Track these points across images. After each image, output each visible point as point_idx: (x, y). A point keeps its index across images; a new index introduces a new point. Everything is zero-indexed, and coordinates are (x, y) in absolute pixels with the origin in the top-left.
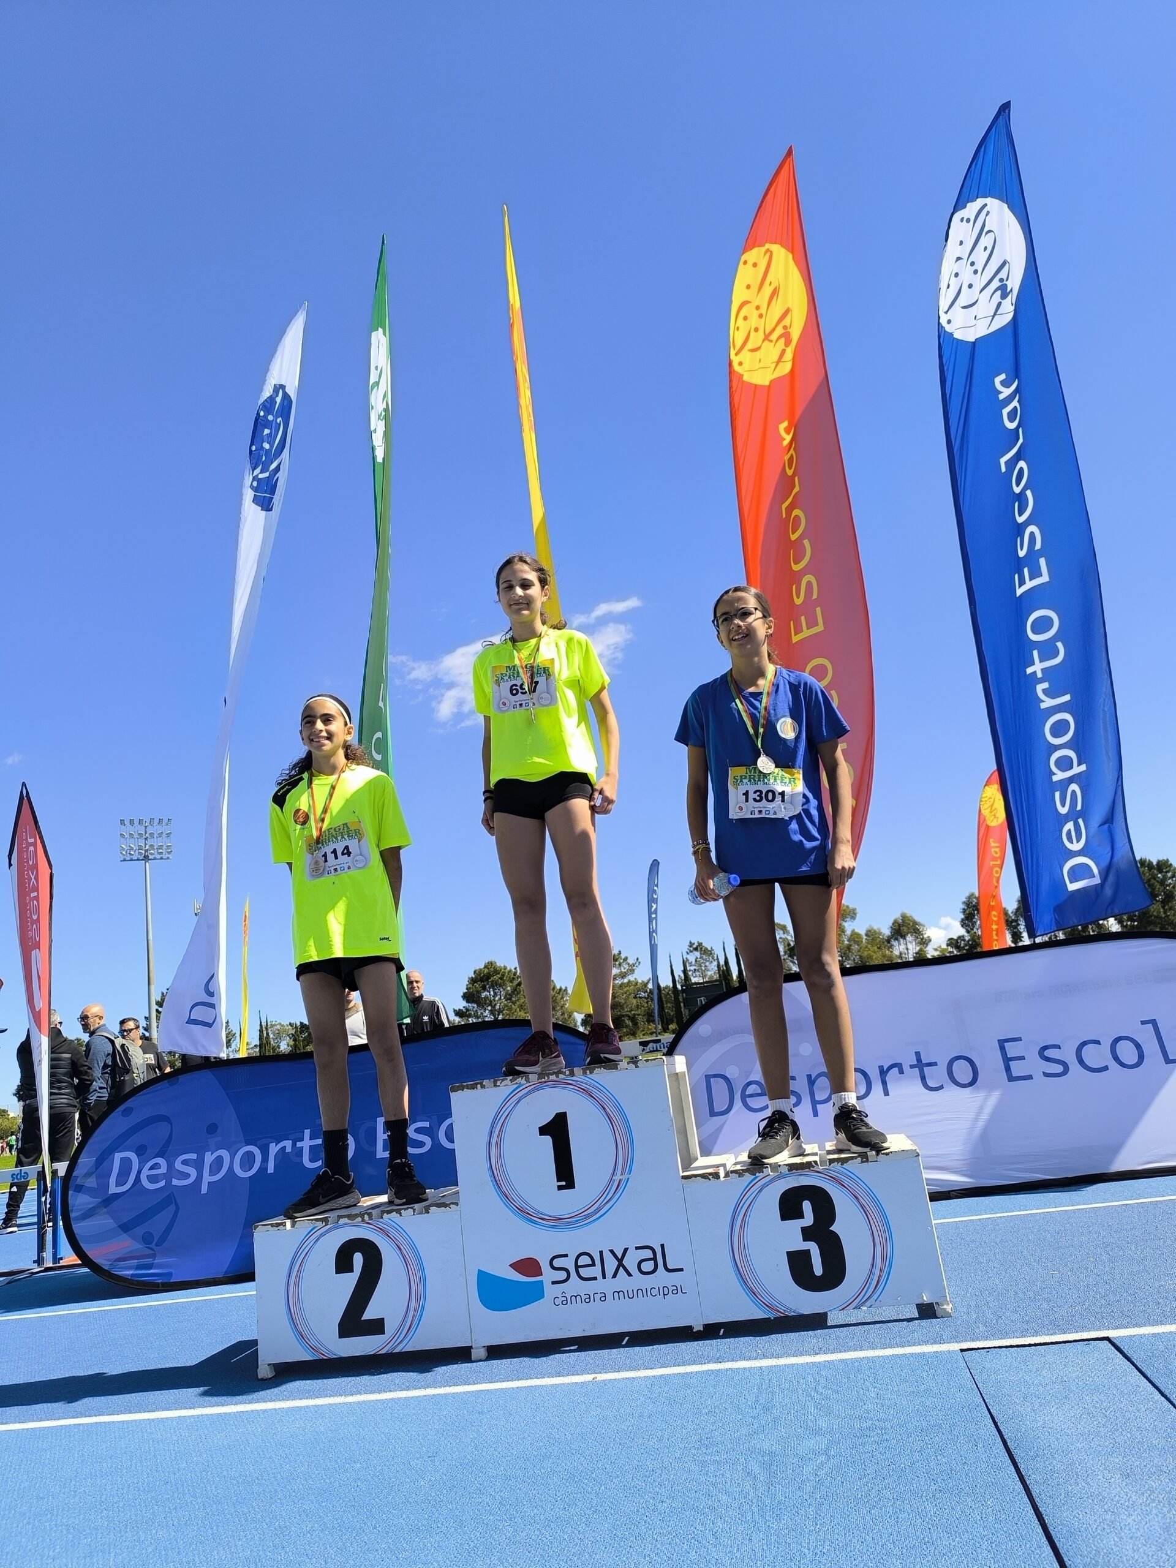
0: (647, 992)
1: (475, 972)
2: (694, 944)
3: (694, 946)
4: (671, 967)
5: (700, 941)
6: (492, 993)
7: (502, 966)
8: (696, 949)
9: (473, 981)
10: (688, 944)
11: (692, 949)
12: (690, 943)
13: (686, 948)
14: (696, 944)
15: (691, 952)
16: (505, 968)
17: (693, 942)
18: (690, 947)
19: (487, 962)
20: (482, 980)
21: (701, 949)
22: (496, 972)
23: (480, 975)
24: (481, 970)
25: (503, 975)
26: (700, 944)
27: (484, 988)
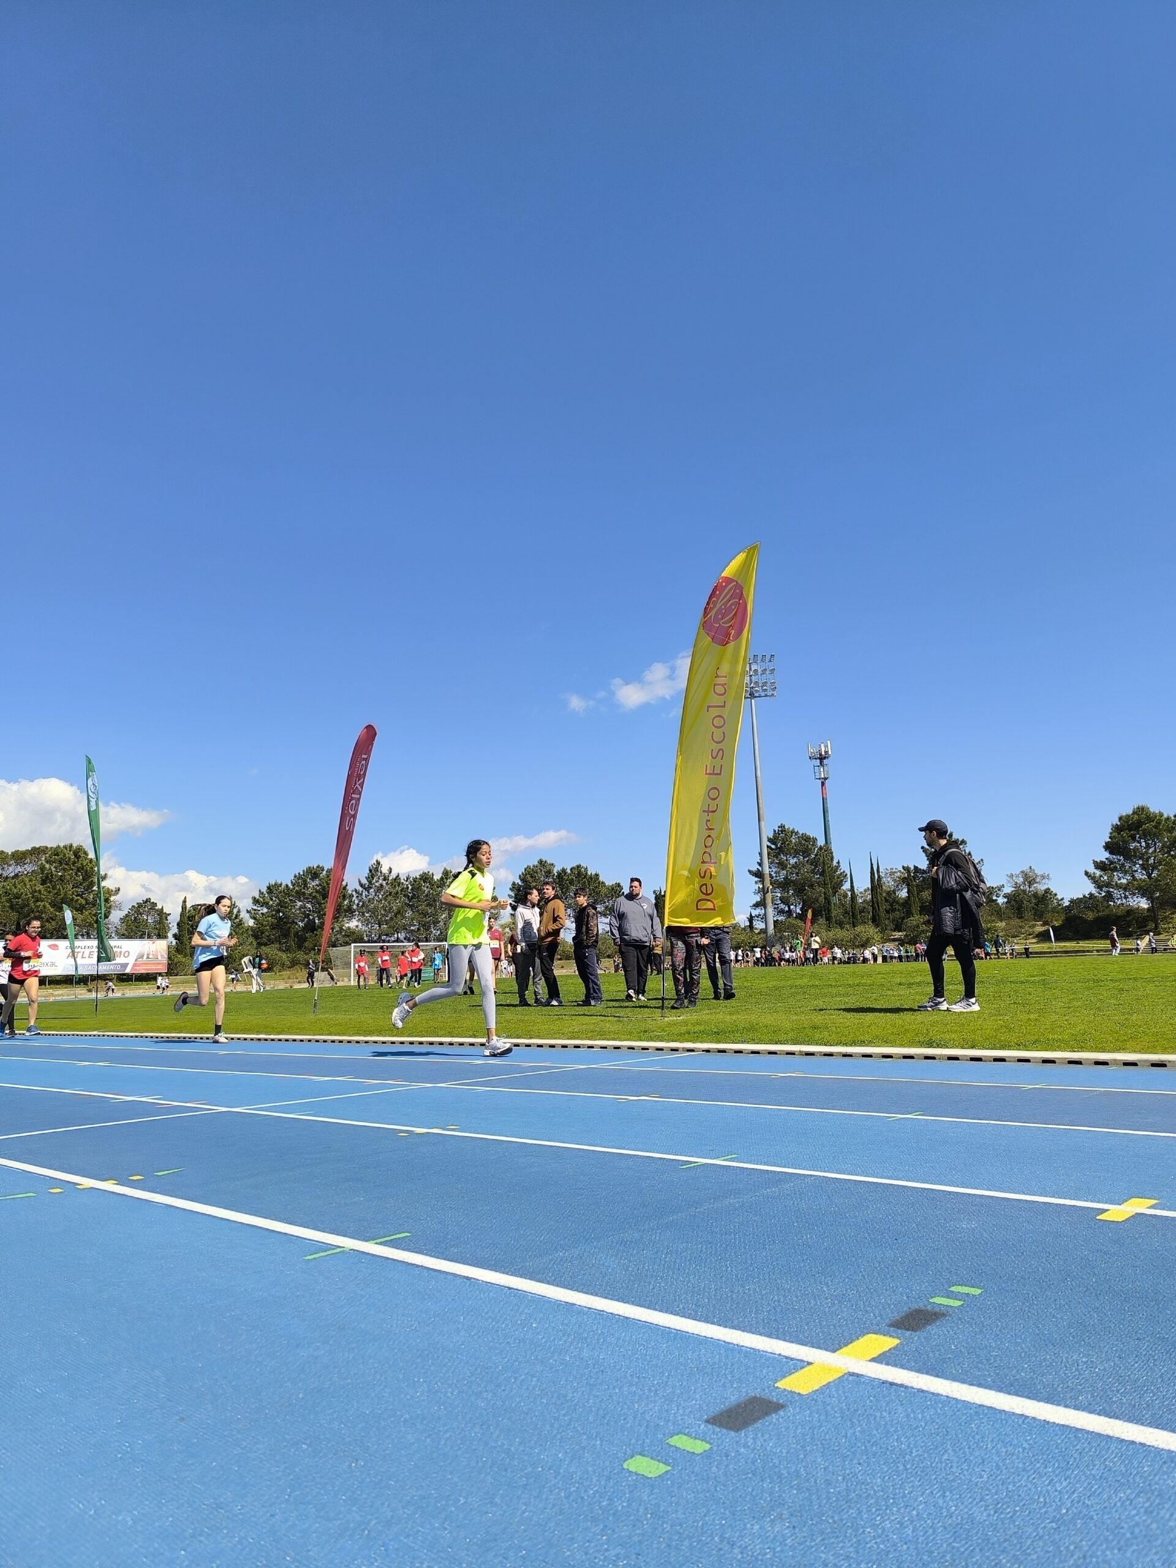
1: (1120, 819)
6: (1143, 844)
7: (1157, 811)
9: (1117, 829)
16: (1161, 815)
19: (1136, 806)
20: (1130, 828)
22: (1149, 819)
23: (1127, 822)
24: (1129, 816)
25: (1158, 824)
27: (1134, 839)
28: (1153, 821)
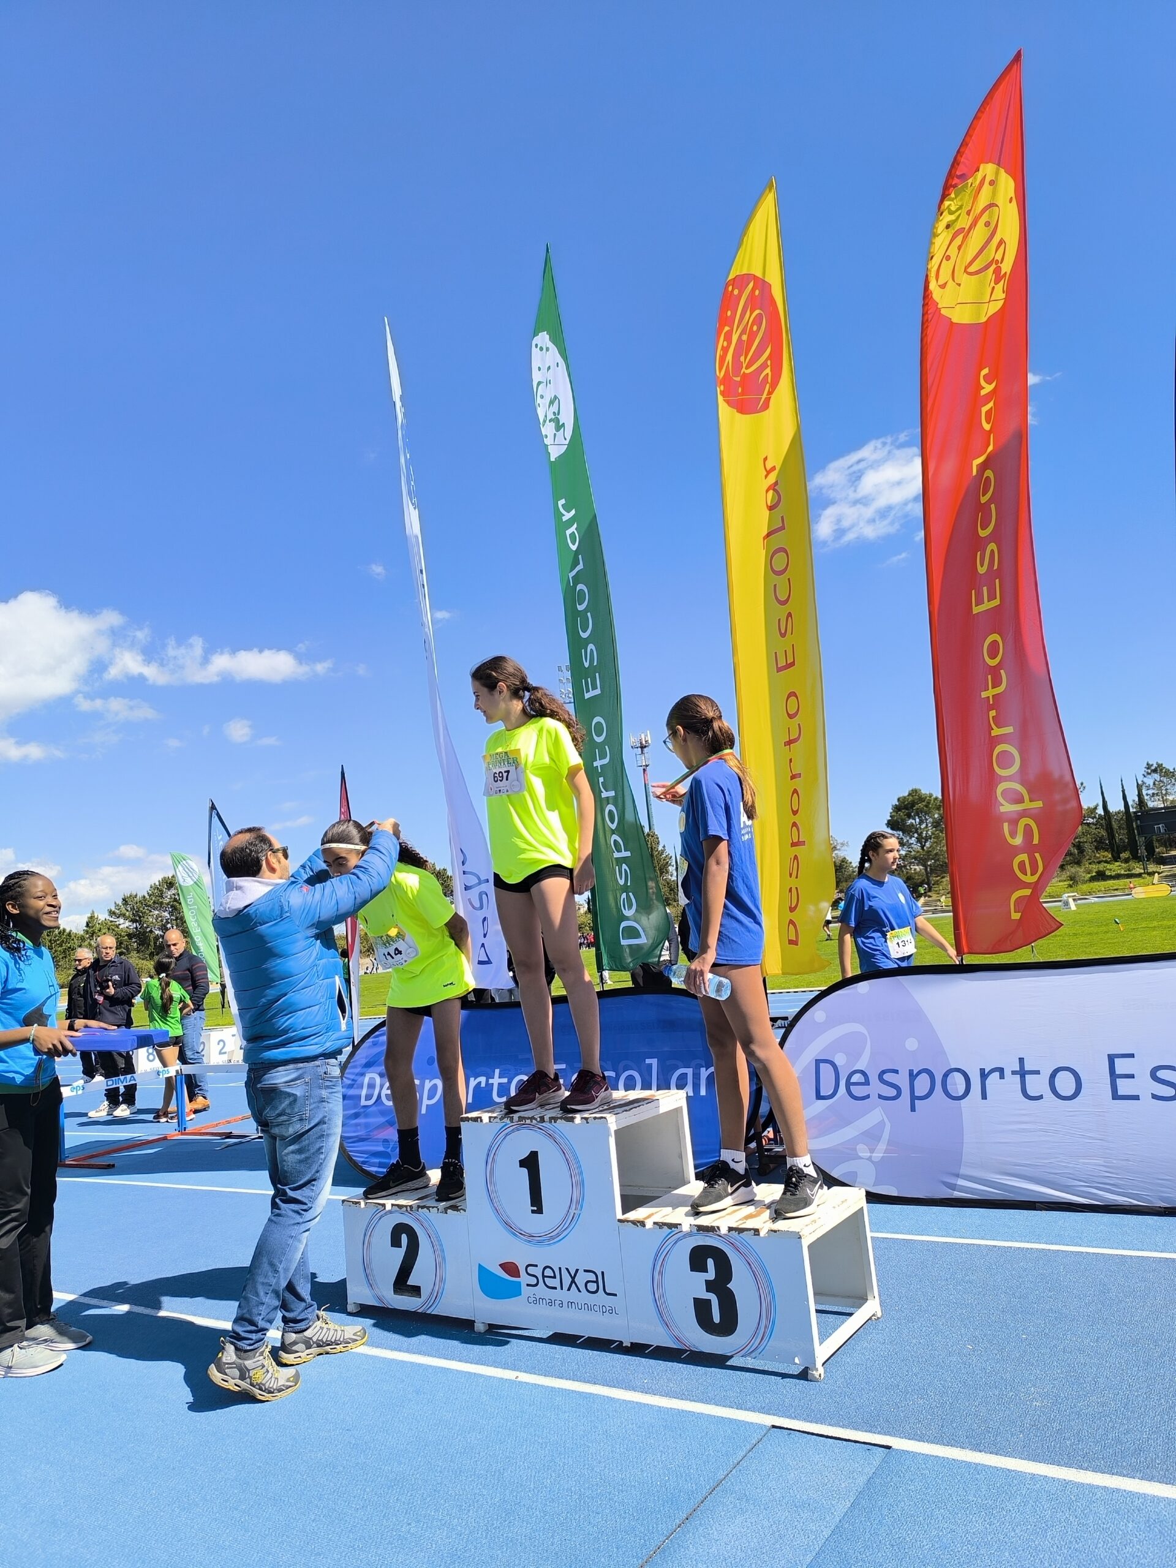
0: (1095, 817)
1: (899, 800)
2: (1152, 765)
3: (1153, 768)
4: (1123, 791)
5: (1160, 762)
6: (918, 820)
7: (928, 793)
8: (1155, 771)
9: (897, 809)
10: (1145, 765)
11: (1149, 771)
12: (1148, 764)
13: (1142, 770)
14: (1155, 765)
15: (1148, 774)
16: (931, 796)
17: (1151, 763)
18: (1148, 769)
19: (911, 789)
20: (906, 808)
21: (1161, 770)
22: (921, 799)
23: (904, 803)
24: (905, 797)
25: (929, 803)
26: (1160, 765)
27: (909, 816)
28: (924, 801)
